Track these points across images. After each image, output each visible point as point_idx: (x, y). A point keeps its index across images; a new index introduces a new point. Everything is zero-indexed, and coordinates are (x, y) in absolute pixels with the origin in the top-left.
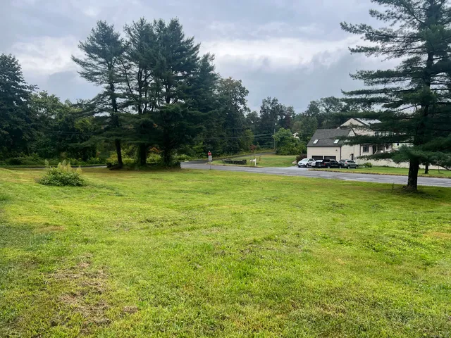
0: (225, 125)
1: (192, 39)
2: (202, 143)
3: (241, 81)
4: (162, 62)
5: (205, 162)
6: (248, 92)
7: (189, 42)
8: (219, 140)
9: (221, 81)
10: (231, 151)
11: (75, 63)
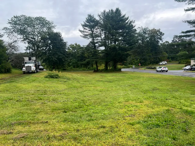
0: (152, 51)
1: (125, 15)
2: (139, 60)
3: (160, 29)
4: (110, 27)
5: (138, 68)
6: (164, 34)
7: (124, 16)
8: (148, 58)
9: (149, 31)
10: (154, 63)
11: (80, 32)
